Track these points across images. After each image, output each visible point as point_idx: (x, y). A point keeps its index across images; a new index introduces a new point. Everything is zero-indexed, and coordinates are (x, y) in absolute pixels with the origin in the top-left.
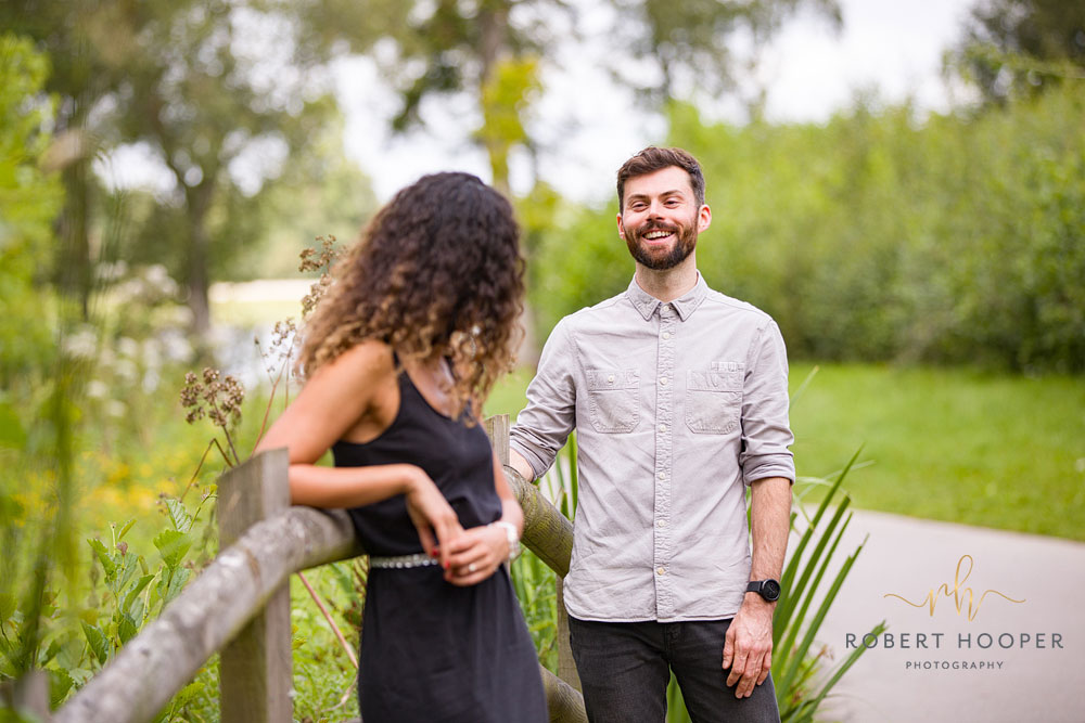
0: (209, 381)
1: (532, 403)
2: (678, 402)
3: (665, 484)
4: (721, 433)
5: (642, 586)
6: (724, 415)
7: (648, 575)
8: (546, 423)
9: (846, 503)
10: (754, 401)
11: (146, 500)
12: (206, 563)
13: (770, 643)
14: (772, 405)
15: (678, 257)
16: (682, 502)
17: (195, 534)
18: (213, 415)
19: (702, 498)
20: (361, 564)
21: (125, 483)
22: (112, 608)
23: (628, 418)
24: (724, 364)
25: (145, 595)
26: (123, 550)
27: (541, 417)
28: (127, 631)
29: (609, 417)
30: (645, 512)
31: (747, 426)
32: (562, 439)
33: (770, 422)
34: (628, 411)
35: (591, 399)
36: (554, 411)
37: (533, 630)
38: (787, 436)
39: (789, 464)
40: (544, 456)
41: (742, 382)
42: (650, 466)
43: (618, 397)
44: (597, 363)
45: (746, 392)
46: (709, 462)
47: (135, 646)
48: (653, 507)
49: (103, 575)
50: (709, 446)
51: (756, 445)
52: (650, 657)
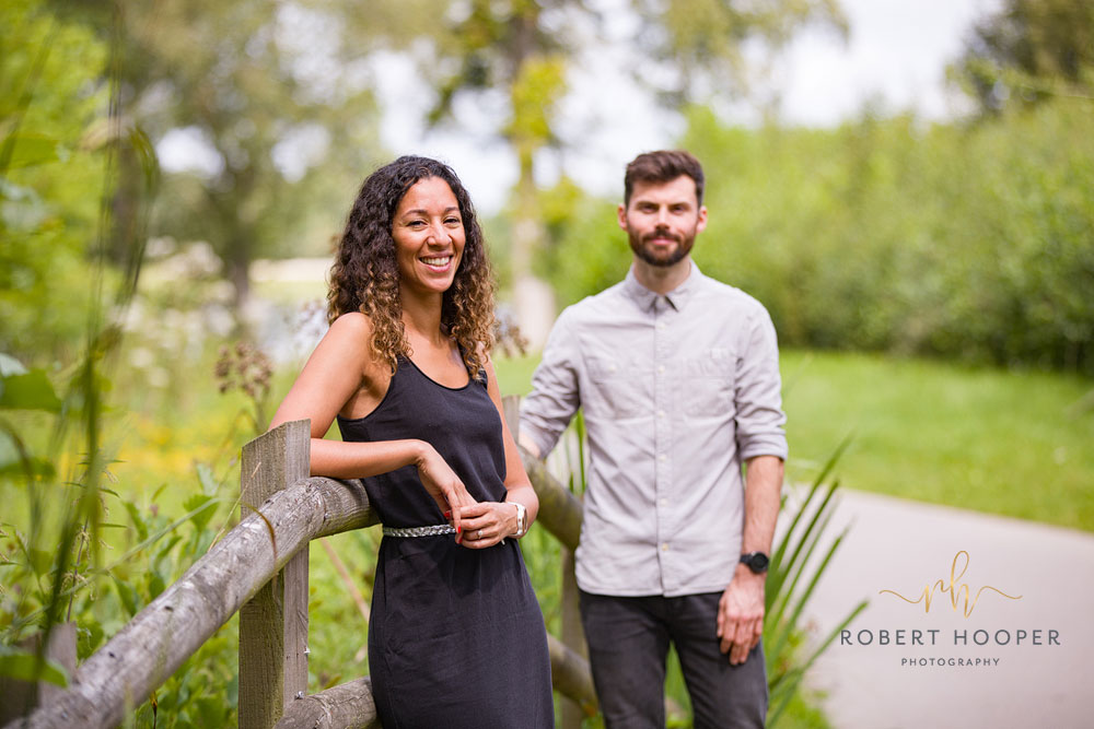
0: (241, 354)
1: (537, 389)
2: (674, 389)
3: (664, 467)
4: (716, 415)
5: (648, 561)
6: (718, 400)
7: (651, 551)
8: (552, 408)
9: (835, 486)
10: (744, 384)
11: (182, 462)
12: (232, 525)
13: (760, 611)
14: (760, 387)
15: (679, 257)
16: (683, 483)
17: (224, 497)
18: (245, 387)
19: (700, 478)
20: (376, 532)
21: (166, 446)
22: (144, 565)
23: (628, 406)
24: (718, 352)
25: (175, 553)
26: (155, 511)
27: (546, 402)
28: (156, 588)
29: (611, 404)
30: (649, 493)
31: (740, 406)
32: (566, 421)
33: (759, 402)
34: (629, 399)
35: (594, 388)
36: (557, 397)
37: (540, 596)
38: (775, 415)
39: (780, 443)
40: (549, 438)
41: (734, 367)
42: (651, 449)
43: (619, 386)
44: (598, 353)
45: (738, 375)
46: (706, 444)
47: (161, 603)
48: (655, 487)
49: (136, 534)
50: (706, 429)
51: (747, 425)
52: (651, 624)
